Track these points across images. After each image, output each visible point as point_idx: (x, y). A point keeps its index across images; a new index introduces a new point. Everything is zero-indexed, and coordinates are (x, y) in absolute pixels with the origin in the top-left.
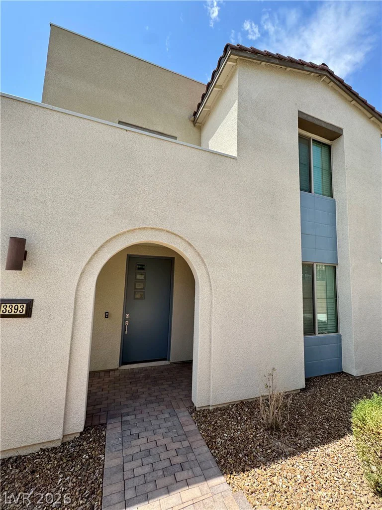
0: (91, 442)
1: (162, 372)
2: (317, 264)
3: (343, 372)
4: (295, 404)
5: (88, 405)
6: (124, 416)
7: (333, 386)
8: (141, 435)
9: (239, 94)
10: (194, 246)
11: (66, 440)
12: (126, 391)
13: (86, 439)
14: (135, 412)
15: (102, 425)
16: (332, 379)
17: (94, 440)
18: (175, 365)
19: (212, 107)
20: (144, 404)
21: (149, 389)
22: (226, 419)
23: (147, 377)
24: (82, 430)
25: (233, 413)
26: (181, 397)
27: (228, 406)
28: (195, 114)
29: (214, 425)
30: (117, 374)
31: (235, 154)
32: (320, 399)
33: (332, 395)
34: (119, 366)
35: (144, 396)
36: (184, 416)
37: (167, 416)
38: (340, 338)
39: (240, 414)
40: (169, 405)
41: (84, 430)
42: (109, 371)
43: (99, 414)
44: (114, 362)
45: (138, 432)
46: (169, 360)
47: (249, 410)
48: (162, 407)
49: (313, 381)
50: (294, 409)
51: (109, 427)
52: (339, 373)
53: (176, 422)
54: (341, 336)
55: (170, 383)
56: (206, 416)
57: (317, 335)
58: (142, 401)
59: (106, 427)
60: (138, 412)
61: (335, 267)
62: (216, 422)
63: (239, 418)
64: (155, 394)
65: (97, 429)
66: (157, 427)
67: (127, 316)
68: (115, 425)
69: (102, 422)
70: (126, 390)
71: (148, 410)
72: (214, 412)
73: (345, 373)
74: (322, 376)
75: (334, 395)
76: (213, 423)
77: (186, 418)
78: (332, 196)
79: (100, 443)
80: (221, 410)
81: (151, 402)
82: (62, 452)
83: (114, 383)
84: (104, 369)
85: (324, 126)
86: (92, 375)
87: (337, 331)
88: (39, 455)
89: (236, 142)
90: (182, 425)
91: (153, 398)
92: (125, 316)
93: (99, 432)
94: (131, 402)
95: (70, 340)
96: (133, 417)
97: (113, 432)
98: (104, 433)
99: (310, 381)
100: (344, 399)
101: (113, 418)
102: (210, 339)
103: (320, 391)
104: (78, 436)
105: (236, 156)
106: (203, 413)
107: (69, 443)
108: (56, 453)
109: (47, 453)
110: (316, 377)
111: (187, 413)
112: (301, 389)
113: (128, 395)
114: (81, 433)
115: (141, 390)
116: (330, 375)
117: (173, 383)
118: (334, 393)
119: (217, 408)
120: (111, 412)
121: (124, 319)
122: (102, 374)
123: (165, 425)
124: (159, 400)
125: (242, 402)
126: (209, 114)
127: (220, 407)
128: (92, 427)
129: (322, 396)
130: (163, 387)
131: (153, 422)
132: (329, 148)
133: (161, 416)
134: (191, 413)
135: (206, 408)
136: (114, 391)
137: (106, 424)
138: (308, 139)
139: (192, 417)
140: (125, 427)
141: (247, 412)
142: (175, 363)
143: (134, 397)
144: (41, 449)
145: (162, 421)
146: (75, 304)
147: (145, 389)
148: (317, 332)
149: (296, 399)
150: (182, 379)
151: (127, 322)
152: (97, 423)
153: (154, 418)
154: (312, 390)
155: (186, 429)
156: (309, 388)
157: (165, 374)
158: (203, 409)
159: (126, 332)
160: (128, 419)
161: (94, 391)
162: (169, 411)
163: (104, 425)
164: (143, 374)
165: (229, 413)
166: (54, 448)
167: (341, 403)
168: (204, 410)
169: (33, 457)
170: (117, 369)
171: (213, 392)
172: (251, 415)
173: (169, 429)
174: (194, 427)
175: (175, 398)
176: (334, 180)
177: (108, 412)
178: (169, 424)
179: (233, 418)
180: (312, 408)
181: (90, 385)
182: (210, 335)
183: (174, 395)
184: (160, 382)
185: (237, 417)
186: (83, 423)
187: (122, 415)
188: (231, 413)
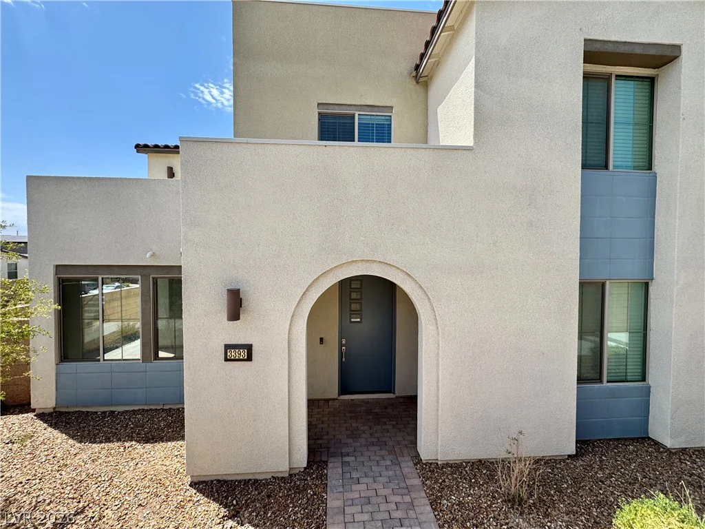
0: (314, 478)
1: (386, 408)
2: (611, 281)
3: (649, 438)
4: (555, 475)
5: (309, 438)
6: (345, 456)
7: (624, 457)
8: (362, 480)
9: (477, 47)
10: (413, 277)
11: (292, 472)
12: (346, 427)
13: (310, 475)
14: (355, 453)
15: (324, 462)
16: (626, 446)
17: (317, 477)
18: (401, 400)
19: (440, 55)
20: (365, 445)
21: (371, 428)
22: (456, 478)
23: (369, 412)
24: (305, 466)
25: (467, 473)
26: (406, 443)
27: (462, 463)
28: (417, 67)
29: (441, 484)
30: (337, 404)
31: (469, 142)
32: (596, 473)
33: (618, 470)
34: (339, 396)
35: (364, 435)
36: (408, 467)
37: (389, 463)
38: (648, 391)
39: (475, 475)
40: (392, 452)
41: (307, 466)
42: (327, 401)
43: (320, 450)
44: (332, 391)
45: (358, 476)
46: (394, 393)
47: (488, 472)
48: (383, 452)
49: (594, 445)
50: (551, 481)
51: (330, 465)
52: (643, 438)
53: (398, 473)
54: (649, 388)
55: (394, 423)
56: (433, 471)
57: (605, 384)
58: (363, 441)
59: (327, 465)
60: (359, 454)
61: (647, 285)
62: (444, 481)
63: (473, 480)
64: (377, 435)
65: (319, 466)
66: (378, 474)
67: (344, 342)
68: (336, 465)
69: (324, 459)
70: (345, 425)
71: (370, 454)
72: (443, 468)
73: (653, 440)
74: (610, 440)
75: (623, 470)
76: (440, 481)
77: (409, 470)
78: (650, 167)
79: (322, 481)
80: (451, 467)
81: (373, 444)
82: (290, 483)
83: (334, 416)
84: (323, 398)
85: (638, 51)
86: (312, 403)
87: (644, 379)
88: (272, 482)
89: (473, 123)
90: (404, 477)
91: (375, 440)
92: (342, 341)
93: (321, 470)
94: (350, 441)
95: (287, 382)
96: (353, 458)
97: (334, 471)
98: (325, 471)
99: (588, 444)
100: (637, 479)
101: (334, 456)
102: (438, 387)
103: (601, 461)
104: (302, 470)
105: (472, 145)
106: (430, 467)
107: (295, 476)
108: (285, 483)
109: (278, 480)
110: (599, 440)
111: (411, 464)
112: (569, 456)
113: (349, 432)
114: (305, 468)
115: (362, 428)
116: (626, 439)
117: (397, 424)
118: (622, 468)
119: (447, 464)
120: (332, 449)
121: (341, 345)
122: (321, 403)
123: (385, 473)
124: (381, 444)
125: (480, 461)
126: (437, 64)
127: (451, 462)
128: (315, 463)
129: (601, 469)
130: (384, 427)
131: (374, 468)
132: (652, 81)
133: (382, 463)
134: (416, 464)
135: (434, 462)
136: (334, 425)
137: (327, 462)
138: (607, 78)
139: (417, 469)
140: (346, 469)
141: (484, 474)
142: (401, 397)
143: (354, 435)
144: (273, 477)
145: (384, 469)
146: (289, 348)
147: (366, 428)
148: (605, 379)
149: (557, 468)
150: (408, 419)
151: (343, 348)
152: (318, 459)
153: (375, 463)
154: (587, 458)
155: (410, 482)
156: (582, 455)
157: (390, 410)
158: (430, 462)
159: (344, 360)
160: (347, 460)
161: (314, 423)
162: (391, 457)
163: (326, 463)
164: (364, 408)
165: (461, 473)
166: (283, 477)
167: (630, 484)
168: (431, 464)
169: (267, 483)
170: (336, 399)
171: (442, 446)
172: (489, 479)
173: (390, 479)
174: (417, 482)
175: (398, 443)
176: (657, 139)
177: (328, 448)
178: (391, 473)
179: (466, 479)
180: (580, 484)
181: (310, 415)
182: (438, 382)
183: (399, 439)
184: (383, 420)
185: (471, 479)
186: (306, 459)
187: (342, 455)
188: (464, 472)
